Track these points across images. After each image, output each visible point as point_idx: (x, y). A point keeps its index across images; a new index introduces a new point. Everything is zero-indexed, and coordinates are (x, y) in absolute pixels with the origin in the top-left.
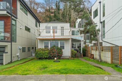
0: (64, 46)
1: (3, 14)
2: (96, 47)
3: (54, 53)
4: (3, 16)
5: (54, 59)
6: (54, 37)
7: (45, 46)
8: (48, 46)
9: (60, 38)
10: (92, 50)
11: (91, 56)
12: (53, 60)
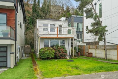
0: (64, 45)
1: (7, 7)
2: (96, 46)
3: (61, 52)
4: (8, 8)
5: (66, 58)
6: (57, 36)
7: (45, 45)
8: (48, 45)
9: (63, 36)
10: (89, 48)
11: (88, 54)
12: (66, 60)
